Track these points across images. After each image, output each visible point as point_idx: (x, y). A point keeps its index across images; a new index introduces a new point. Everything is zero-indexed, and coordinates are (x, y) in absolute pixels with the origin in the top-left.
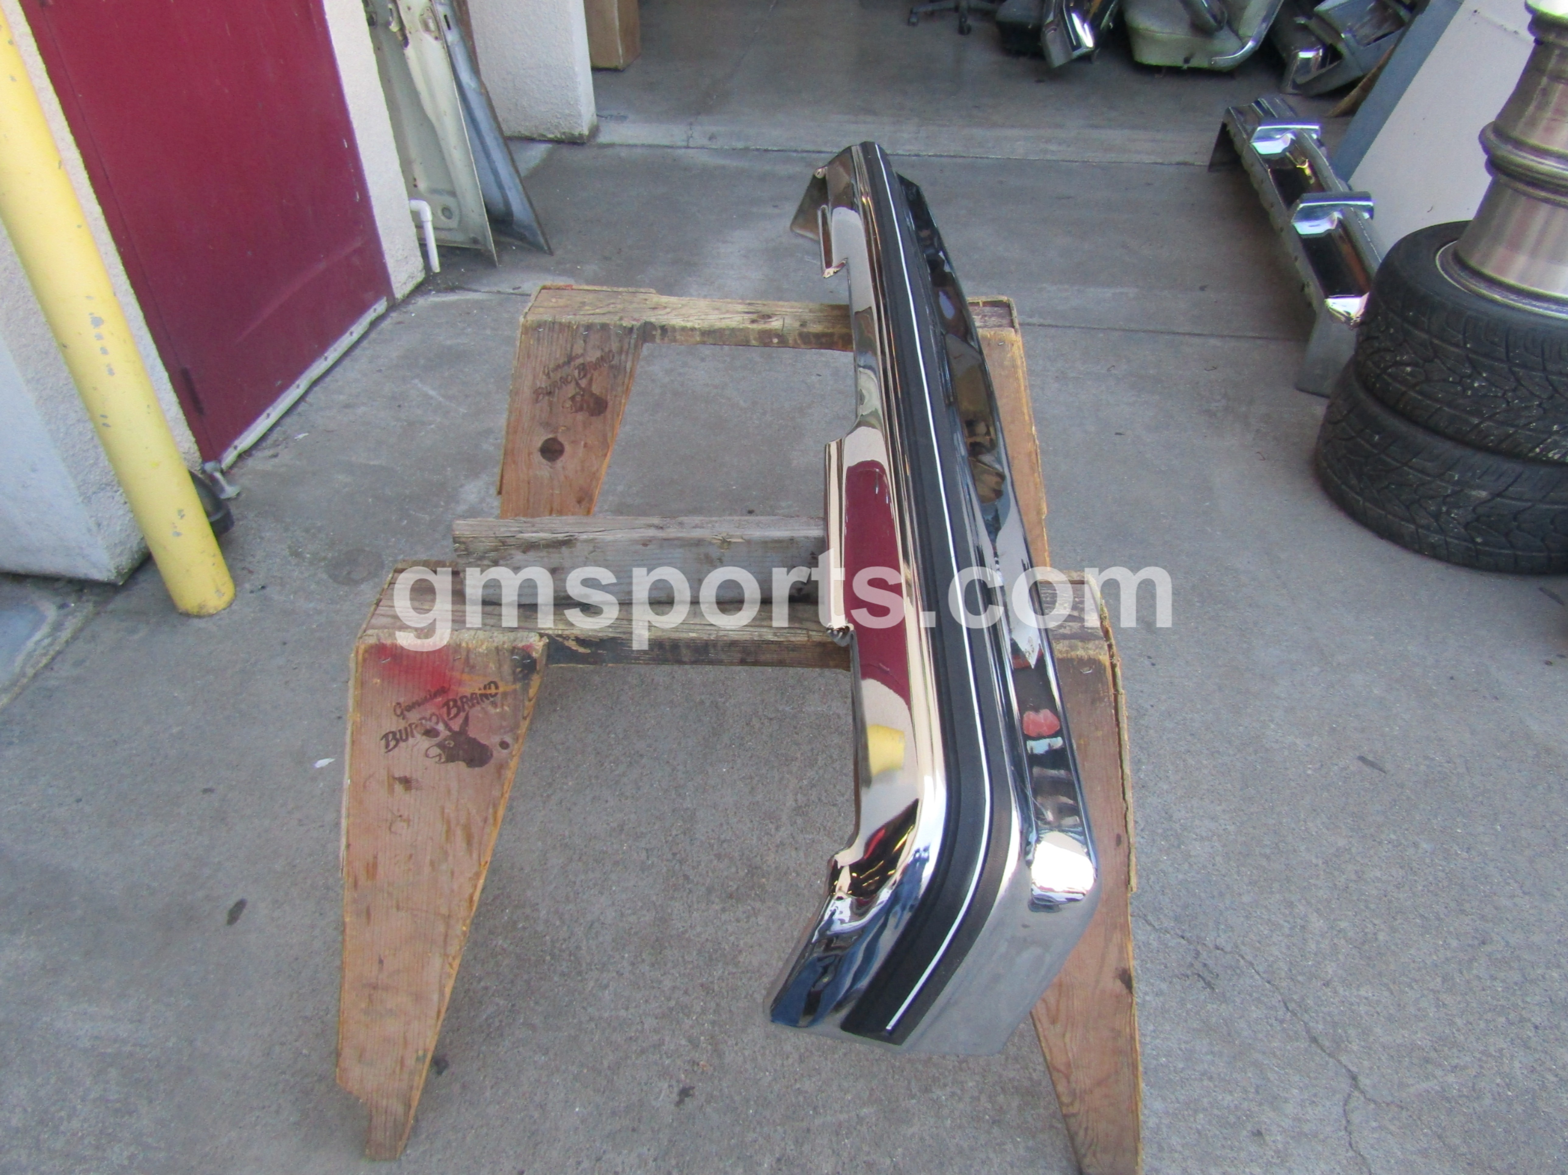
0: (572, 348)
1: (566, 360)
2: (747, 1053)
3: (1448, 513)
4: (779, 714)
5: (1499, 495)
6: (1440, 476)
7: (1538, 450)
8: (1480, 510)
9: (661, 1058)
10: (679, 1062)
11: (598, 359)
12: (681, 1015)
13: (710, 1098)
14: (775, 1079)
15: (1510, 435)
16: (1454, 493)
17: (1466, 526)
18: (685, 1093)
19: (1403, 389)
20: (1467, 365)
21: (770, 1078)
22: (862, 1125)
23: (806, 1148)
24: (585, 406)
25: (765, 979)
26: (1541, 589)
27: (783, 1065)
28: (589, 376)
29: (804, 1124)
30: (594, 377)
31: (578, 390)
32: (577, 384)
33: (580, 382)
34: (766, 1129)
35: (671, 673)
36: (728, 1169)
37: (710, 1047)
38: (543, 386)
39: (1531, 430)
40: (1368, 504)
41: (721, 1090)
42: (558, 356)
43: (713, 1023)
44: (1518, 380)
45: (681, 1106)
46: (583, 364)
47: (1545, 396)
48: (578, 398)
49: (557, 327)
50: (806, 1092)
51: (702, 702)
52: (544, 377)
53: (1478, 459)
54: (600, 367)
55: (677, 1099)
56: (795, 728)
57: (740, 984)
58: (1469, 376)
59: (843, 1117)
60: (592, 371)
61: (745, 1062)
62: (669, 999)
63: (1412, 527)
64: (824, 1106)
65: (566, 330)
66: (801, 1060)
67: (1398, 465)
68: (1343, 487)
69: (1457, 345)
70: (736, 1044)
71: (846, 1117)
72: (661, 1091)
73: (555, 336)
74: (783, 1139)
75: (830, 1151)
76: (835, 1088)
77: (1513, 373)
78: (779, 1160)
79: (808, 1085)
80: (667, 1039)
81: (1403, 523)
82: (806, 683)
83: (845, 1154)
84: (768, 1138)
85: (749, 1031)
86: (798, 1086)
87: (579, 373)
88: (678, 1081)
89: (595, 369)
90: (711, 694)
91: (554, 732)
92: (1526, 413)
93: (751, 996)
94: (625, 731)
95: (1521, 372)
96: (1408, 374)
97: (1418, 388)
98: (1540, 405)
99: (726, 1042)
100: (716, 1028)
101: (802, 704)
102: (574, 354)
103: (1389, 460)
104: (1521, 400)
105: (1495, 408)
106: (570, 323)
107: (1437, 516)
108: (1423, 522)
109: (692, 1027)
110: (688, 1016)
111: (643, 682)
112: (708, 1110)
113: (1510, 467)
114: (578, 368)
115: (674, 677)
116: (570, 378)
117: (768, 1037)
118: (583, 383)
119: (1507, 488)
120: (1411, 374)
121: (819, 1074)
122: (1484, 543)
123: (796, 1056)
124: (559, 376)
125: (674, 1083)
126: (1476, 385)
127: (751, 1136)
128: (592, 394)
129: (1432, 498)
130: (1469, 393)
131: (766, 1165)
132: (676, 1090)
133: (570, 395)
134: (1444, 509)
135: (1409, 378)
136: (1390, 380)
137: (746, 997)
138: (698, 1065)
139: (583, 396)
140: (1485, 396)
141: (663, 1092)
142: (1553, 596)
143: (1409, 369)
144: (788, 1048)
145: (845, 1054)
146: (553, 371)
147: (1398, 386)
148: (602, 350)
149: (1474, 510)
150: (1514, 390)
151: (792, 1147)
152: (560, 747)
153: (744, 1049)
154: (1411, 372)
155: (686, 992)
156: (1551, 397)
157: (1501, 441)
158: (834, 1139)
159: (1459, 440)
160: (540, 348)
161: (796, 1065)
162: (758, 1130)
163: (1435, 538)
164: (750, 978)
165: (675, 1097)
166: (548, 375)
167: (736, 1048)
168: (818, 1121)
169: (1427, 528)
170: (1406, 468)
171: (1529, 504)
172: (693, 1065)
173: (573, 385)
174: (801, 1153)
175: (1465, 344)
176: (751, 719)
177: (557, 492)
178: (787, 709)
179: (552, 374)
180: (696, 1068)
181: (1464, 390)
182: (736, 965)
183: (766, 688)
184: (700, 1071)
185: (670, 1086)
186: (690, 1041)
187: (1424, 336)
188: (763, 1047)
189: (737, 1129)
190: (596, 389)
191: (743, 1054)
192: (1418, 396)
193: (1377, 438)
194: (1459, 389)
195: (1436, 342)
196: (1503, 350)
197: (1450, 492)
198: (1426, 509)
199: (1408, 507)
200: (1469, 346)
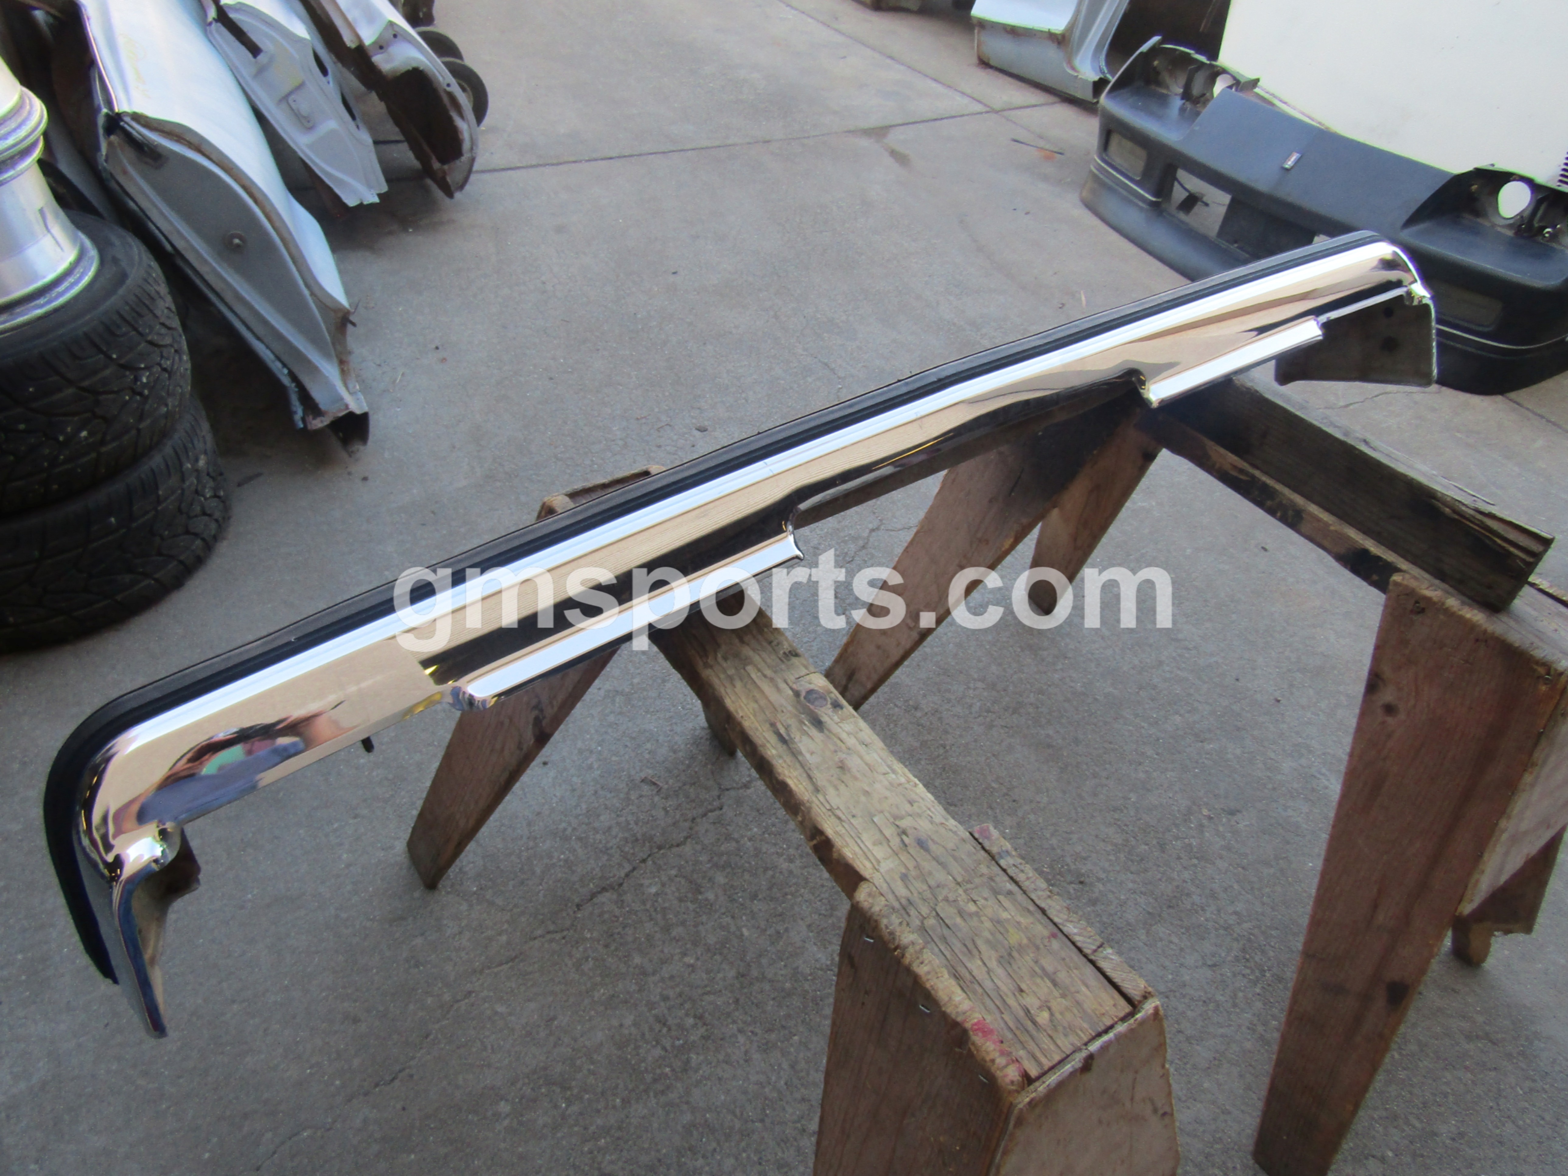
2: (1171, 795)
10: (1220, 828)
12: (1195, 850)
13: (1217, 796)
14: (1166, 770)
18: (1230, 812)
19: (97, 454)
21: (1169, 773)
25: (1117, 816)
27: (1154, 771)
36: (1235, 762)
37: (1192, 818)
40: (157, 575)
41: (1205, 794)
43: (1177, 826)
45: (1238, 809)
55: (1237, 814)
57: (1136, 829)
58: (135, 379)
61: (1177, 792)
62: (1195, 866)
63: (199, 542)
66: (1140, 763)
67: (152, 513)
70: (1173, 804)
72: (1246, 826)
74: (1190, 746)
78: (1201, 742)
84: (1199, 754)
85: (1157, 802)
88: (1229, 820)
96: (86, 438)
97: (108, 438)
99: (1179, 811)
103: (141, 520)
110: (1190, 845)
112: (1223, 792)
117: (1148, 790)
120: (91, 434)
123: (1141, 768)
125: (1233, 823)
126: (144, 381)
131: (1211, 746)
132: (1235, 818)
135: (91, 440)
138: (1208, 816)
140: (155, 383)
141: (1244, 824)
143: (84, 434)
144: (1142, 776)
147: (85, 459)
151: (1188, 739)
153: (1171, 798)
154: (89, 433)
155: (1179, 858)
161: (1145, 764)
164: (1126, 825)
165: (1239, 816)
167: (1175, 803)
169: (206, 527)
172: (1212, 818)
180: (1212, 816)
181: (142, 395)
182: (1127, 840)
184: (1211, 813)
185: (1237, 823)
188: (1157, 788)
189: (1213, 771)
191: (1174, 797)
192: (114, 444)
193: (113, 520)
194: (138, 398)
195: (86, 383)
196: (134, 333)
197: (195, 481)
198: (196, 516)
199: (187, 532)
200: (114, 356)
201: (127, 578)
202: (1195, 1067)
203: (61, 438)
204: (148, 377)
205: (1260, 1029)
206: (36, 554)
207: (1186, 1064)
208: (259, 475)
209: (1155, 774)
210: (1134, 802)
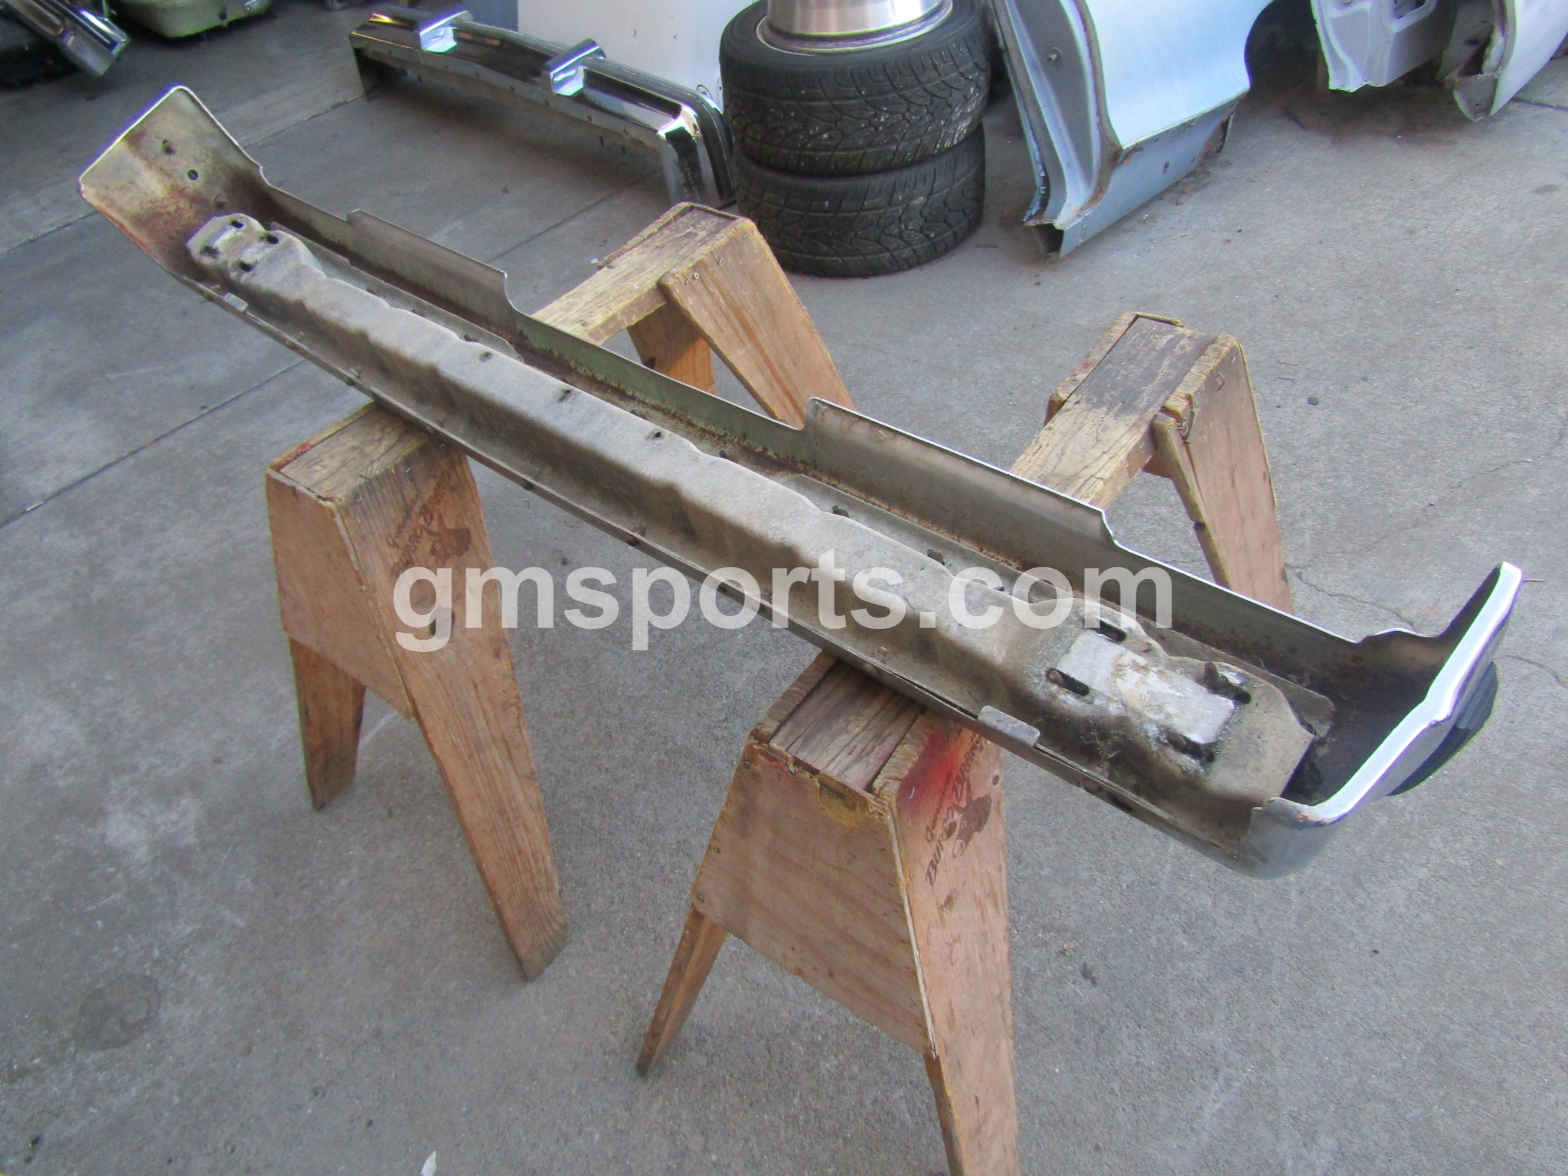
0: (403, 497)
1: (404, 514)
2: (1073, 908)
3: (906, 228)
4: (726, 711)
5: (931, 194)
6: (890, 204)
7: (938, 146)
8: (926, 212)
9: (1042, 977)
10: (1054, 965)
11: (435, 489)
13: (1103, 956)
14: (1110, 899)
15: (919, 145)
16: (904, 210)
17: (921, 231)
18: (1086, 973)
19: (829, 153)
20: (870, 109)
21: (1107, 902)
22: (1182, 858)
23: (1183, 906)
24: (449, 551)
26: (977, 246)
27: (1101, 887)
28: (436, 515)
29: (1161, 898)
30: (442, 512)
31: (433, 538)
32: (430, 532)
33: (431, 528)
34: (1152, 927)
35: (599, 769)
36: (1175, 973)
37: (1052, 933)
38: (397, 560)
39: (930, 133)
40: (845, 259)
41: (1098, 944)
42: (393, 515)
43: (1029, 919)
44: (908, 100)
45: (1098, 982)
46: (424, 506)
47: (928, 103)
48: (438, 547)
49: (375, 484)
50: (1133, 882)
51: (660, 762)
52: (393, 550)
53: (905, 175)
54: (442, 497)
55: (1089, 982)
56: (751, 706)
58: (875, 115)
59: (1168, 867)
60: (437, 507)
61: (1081, 913)
63: (887, 255)
64: (1153, 876)
65: (387, 480)
66: (1103, 871)
67: (855, 214)
68: (817, 258)
69: (855, 97)
70: (1060, 912)
71: (1168, 865)
72: (1075, 993)
73: (379, 495)
74: (1167, 919)
75: (1194, 891)
76: (1140, 861)
77: (901, 96)
78: (1184, 931)
79: (1128, 878)
80: (1025, 963)
81: (880, 256)
82: (706, 673)
83: (1201, 882)
84: (1160, 930)
85: (1053, 896)
86: (1125, 886)
87: (425, 520)
88: (1073, 973)
89: (438, 502)
90: (656, 750)
91: (589, 905)
92: (922, 123)
93: (1020, 878)
94: (641, 841)
95: (907, 93)
96: (826, 140)
97: (840, 146)
98: (928, 112)
99: (1055, 919)
100: (1036, 919)
101: (727, 687)
102: (409, 501)
103: (846, 215)
104: (915, 114)
105: (902, 130)
106: (387, 470)
107: (900, 236)
108: (894, 245)
109: (1024, 938)
111: (588, 797)
112: (1113, 962)
113: (927, 169)
114: (421, 513)
115: (607, 770)
116: (418, 531)
117: (1066, 885)
118: (434, 527)
119: (933, 187)
120: (830, 138)
121: (1122, 865)
122: (937, 236)
123: (1096, 873)
124: (407, 537)
125: (1072, 978)
126: (883, 120)
127: (1153, 941)
128: (449, 531)
129: (890, 224)
130: (881, 128)
131: (1185, 943)
132: (1081, 979)
133: (428, 549)
134: (903, 226)
135: (829, 142)
136: (811, 153)
137: (1018, 883)
138: (1065, 950)
139: (441, 541)
140: (892, 125)
141: (1077, 990)
142: (988, 246)
143: (825, 136)
144: (1085, 876)
145: (1114, 838)
146: (397, 537)
147: (822, 154)
148: (434, 477)
149: (921, 215)
150: (908, 110)
151: (1178, 916)
152: (615, 907)
153: (1068, 908)
156: (932, 101)
157: (916, 152)
158: (1185, 883)
159: (888, 169)
160: (371, 521)
161: (1105, 877)
162: (1150, 934)
163: (906, 253)
165: (1087, 983)
166: (395, 545)
167: (1064, 914)
168: (1164, 887)
169: (898, 248)
170: (862, 213)
171: (948, 190)
172: (1064, 954)
173: (425, 535)
174: (1186, 911)
175: (860, 92)
176: (713, 734)
177: (471, 663)
178: (724, 701)
179: (397, 541)
180: (1067, 954)
181: (876, 129)
183: (685, 704)
184: (1072, 952)
185: (1074, 983)
186: (1038, 946)
187: (824, 104)
188: (1075, 893)
189: (1142, 949)
190: (450, 525)
191: (1072, 911)
192: (843, 153)
193: (827, 203)
194: (872, 129)
195: (837, 103)
196: (888, 83)
197: (901, 211)
198: (890, 235)
199: (878, 241)
200: (863, 93)
201: (825, 248)
202: (743, 968)
203: (811, 132)
204: (886, 119)
205: (806, 1024)
206: (783, 202)
207: (744, 960)
208: (995, 246)
209: (1095, 888)
210: (1039, 874)
